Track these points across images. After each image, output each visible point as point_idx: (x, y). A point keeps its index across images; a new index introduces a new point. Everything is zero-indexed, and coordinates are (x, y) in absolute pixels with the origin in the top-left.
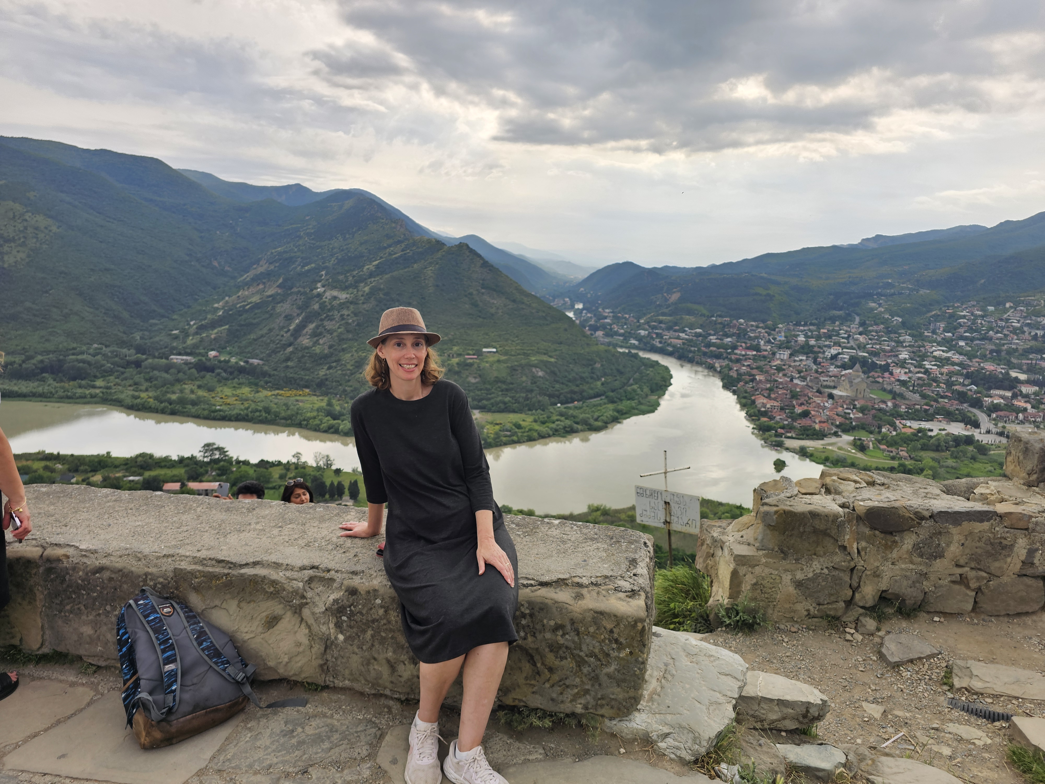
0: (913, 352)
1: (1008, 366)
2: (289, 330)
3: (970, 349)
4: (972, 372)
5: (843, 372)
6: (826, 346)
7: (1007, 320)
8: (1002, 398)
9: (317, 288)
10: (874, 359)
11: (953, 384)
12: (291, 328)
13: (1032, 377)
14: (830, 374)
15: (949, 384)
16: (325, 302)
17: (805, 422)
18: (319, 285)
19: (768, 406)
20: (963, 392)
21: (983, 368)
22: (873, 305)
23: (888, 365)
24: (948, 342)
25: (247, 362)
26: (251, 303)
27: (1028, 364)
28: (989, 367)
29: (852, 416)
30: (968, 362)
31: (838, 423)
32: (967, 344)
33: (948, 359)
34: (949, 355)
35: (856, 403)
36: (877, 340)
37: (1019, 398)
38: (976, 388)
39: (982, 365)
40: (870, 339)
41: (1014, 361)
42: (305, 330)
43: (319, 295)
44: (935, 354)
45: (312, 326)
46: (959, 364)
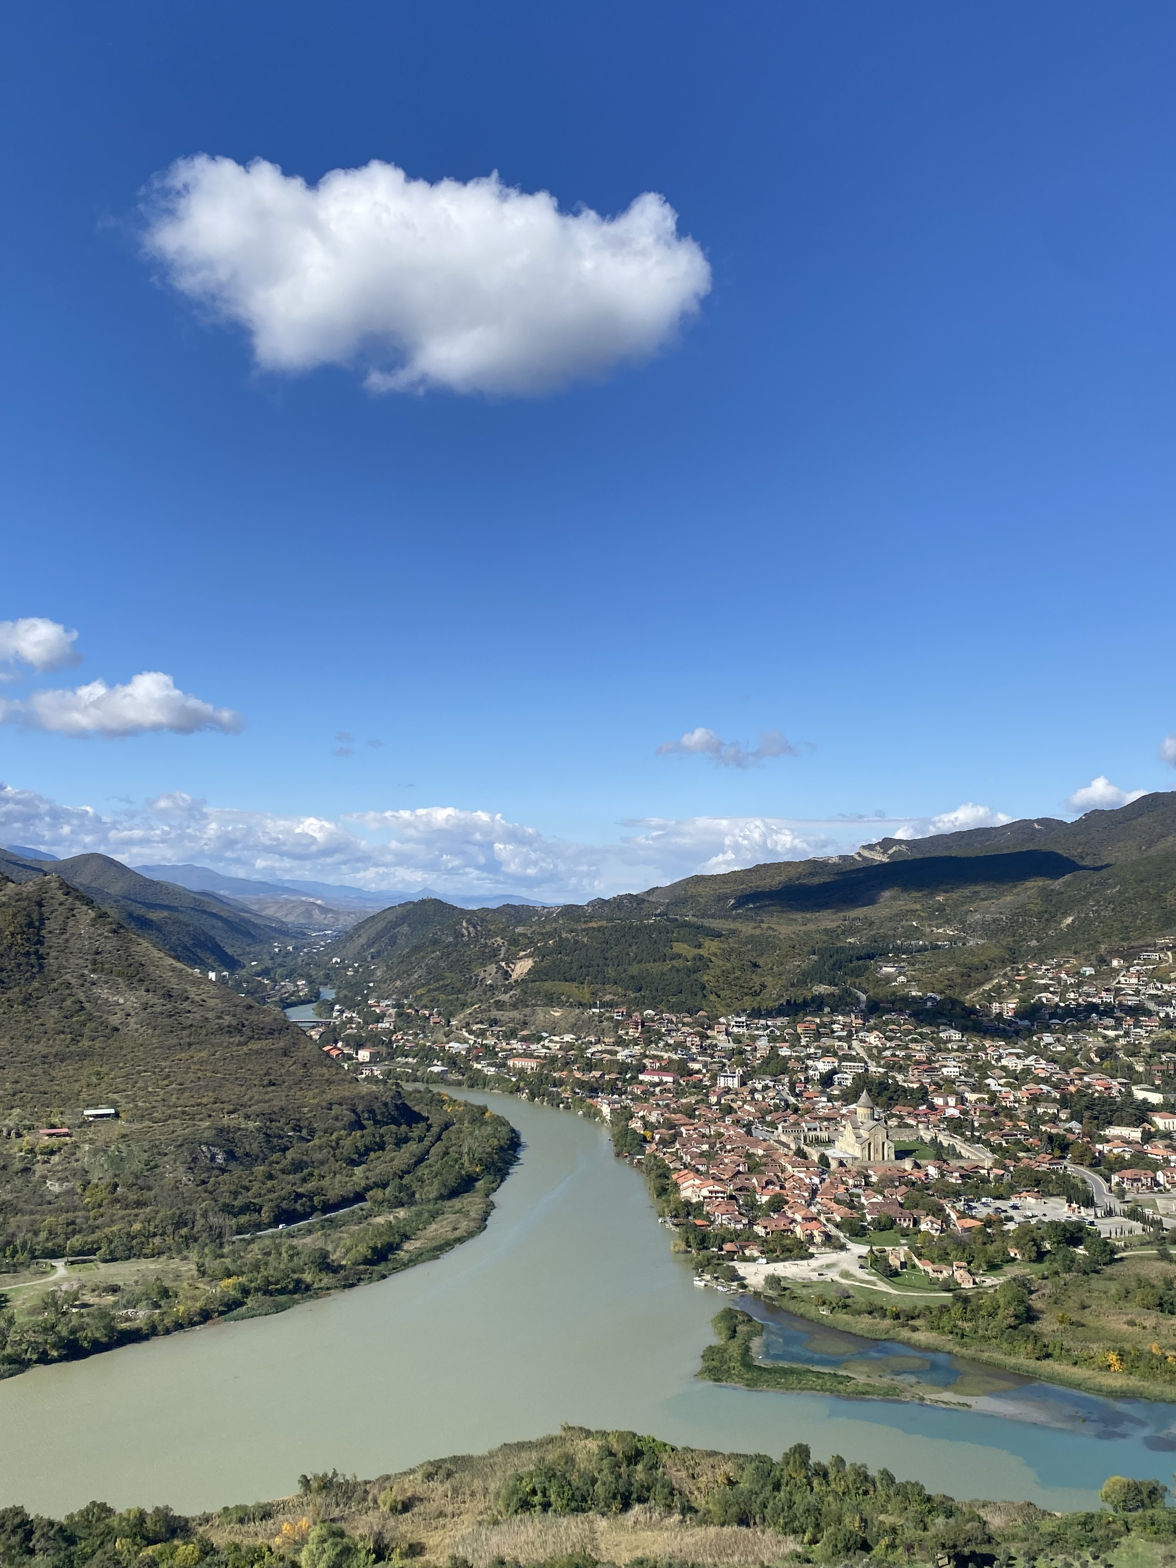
0: (967, 1060)
1: (1130, 1077)
3: (1064, 1049)
4: (1072, 1094)
5: (844, 1111)
6: (809, 1057)
7: (1117, 992)
8: (1127, 1143)
10: (900, 1078)
11: (1041, 1120)
14: (822, 1113)
15: (1034, 1120)
17: (776, 1221)
19: (705, 1192)
20: (1059, 1135)
21: (1089, 1086)
22: (888, 970)
23: (923, 1090)
24: (1024, 1037)
27: (1162, 1073)
28: (1099, 1082)
29: (863, 1200)
30: (1062, 1075)
31: (838, 1219)
33: (1027, 1070)
34: (1027, 1063)
35: (870, 1172)
36: (900, 1039)
37: (1155, 1140)
38: (1079, 1126)
39: (1086, 1079)
40: (890, 1039)
41: (1140, 1068)
44: (1004, 1062)
46: (1046, 1081)
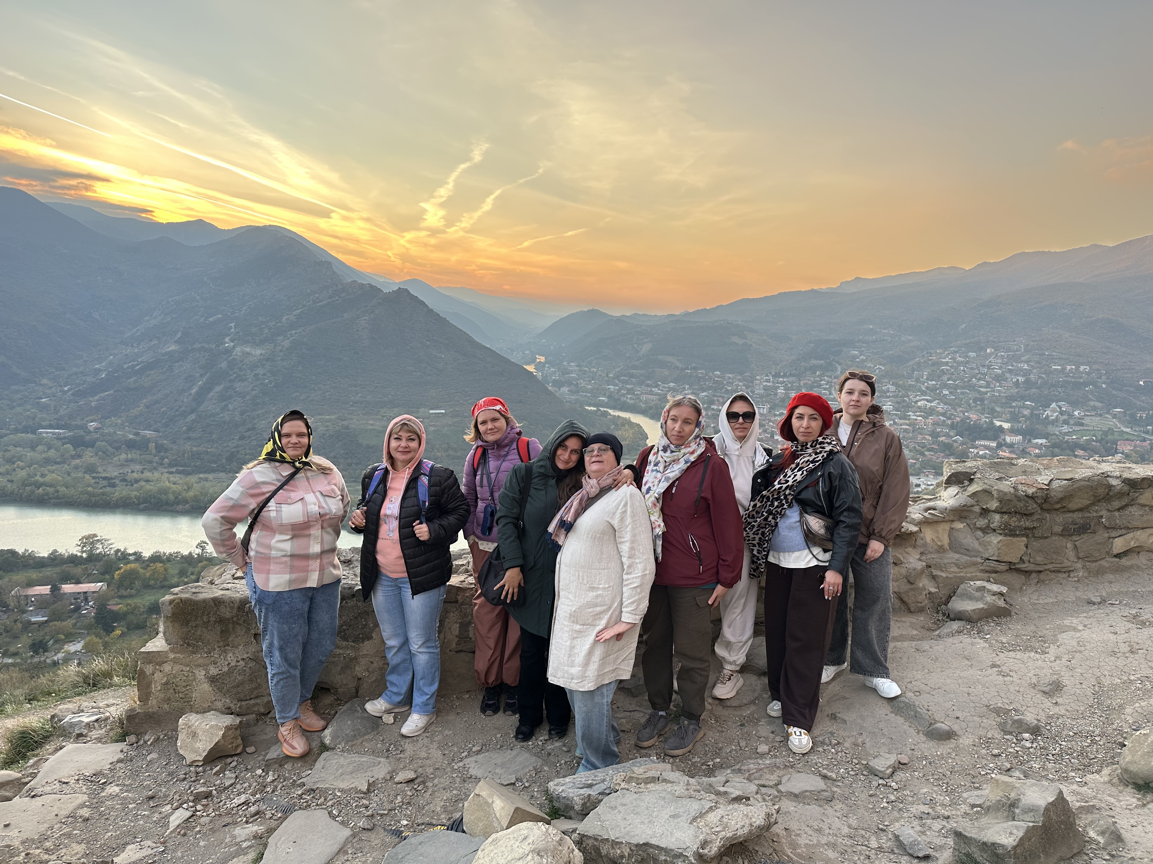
0: (898, 403)
1: (992, 414)
2: (190, 394)
3: (954, 397)
4: (958, 422)
7: (989, 367)
8: (987, 449)
9: (226, 343)
11: (938, 435)
12: (193, 391)
13: (1016, 426)
15: (935, 435)
16: (235, 359)
18: (227, 340)
20: (948, 443)
21: (967, 418)
24: (932, 391)
25: (137, 434)
26: (143, 362)
27: (1011, 412)
28: (974, 417)
30: (953, 412)
32: (950, 393)
33: (932, 409)
34: (933, 404)
37: (1004, 448)
38: (961, 439)
39: (966, 414)
41: (998, 409)
42: (211, 394)
43: (228, 352)
44: (919, 404)
45: (218, 389)
46: (943, 414)
